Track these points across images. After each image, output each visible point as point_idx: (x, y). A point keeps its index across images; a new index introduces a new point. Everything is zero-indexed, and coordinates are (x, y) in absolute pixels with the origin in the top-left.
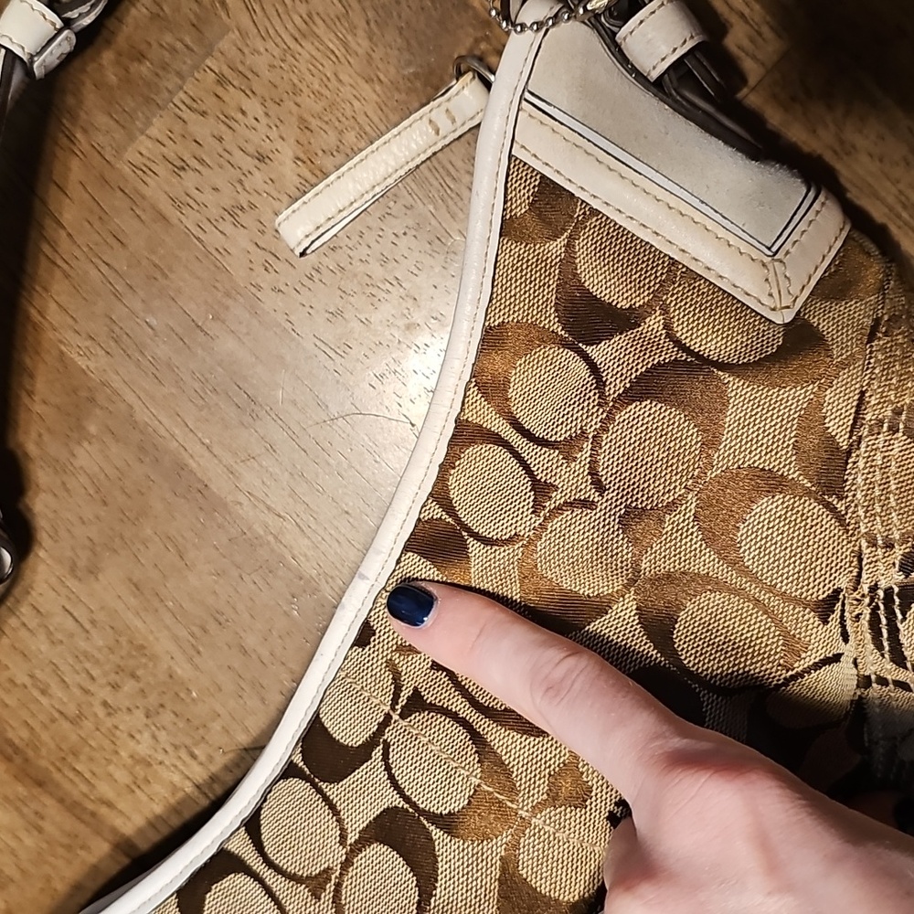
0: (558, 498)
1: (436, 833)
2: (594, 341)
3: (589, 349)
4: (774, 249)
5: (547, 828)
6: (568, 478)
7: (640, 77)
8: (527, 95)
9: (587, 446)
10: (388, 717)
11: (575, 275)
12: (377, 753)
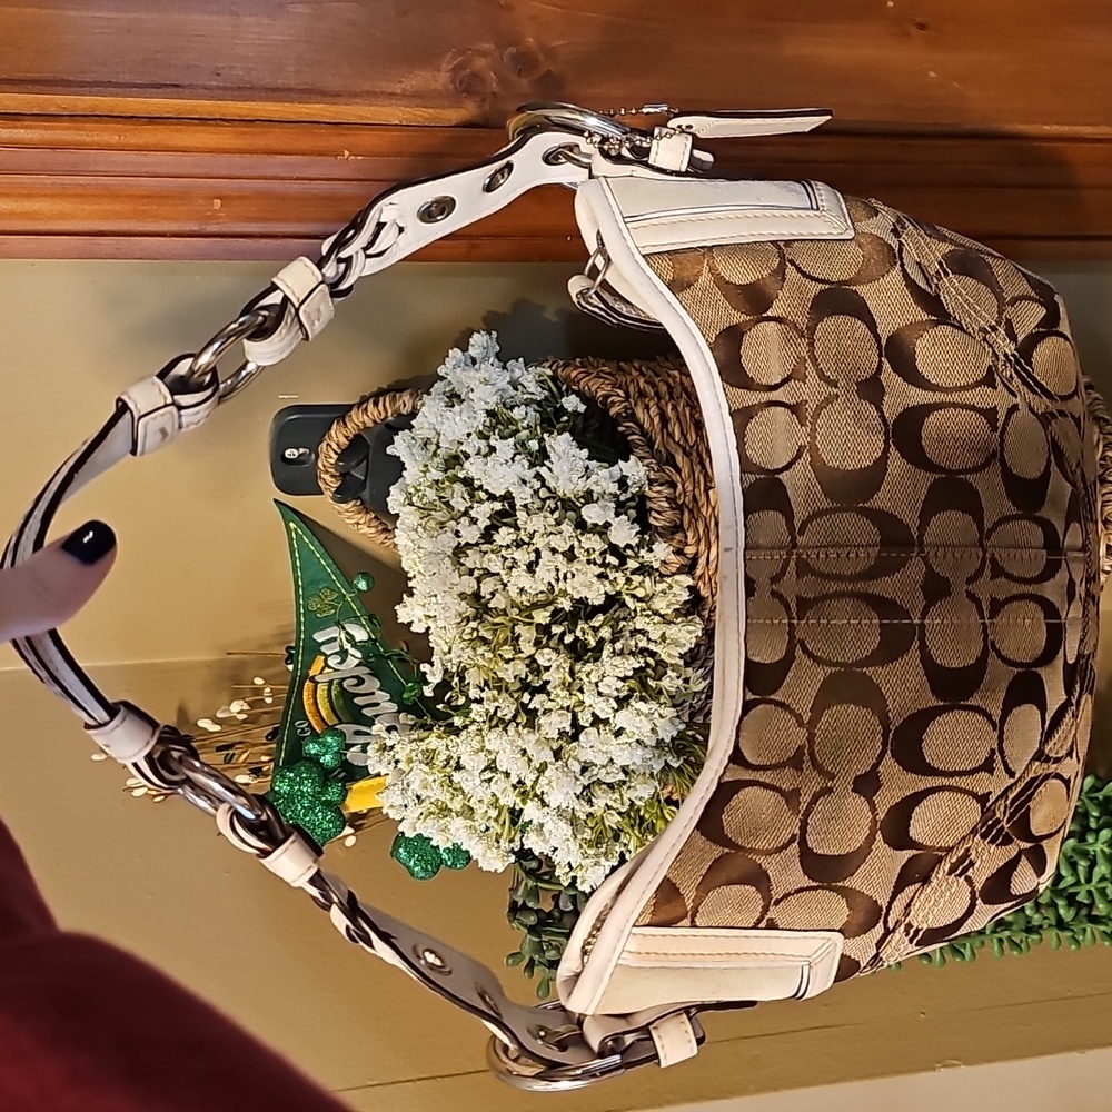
0: (811, 406)
1: (869, 671)
2: (769, 305)
3: (769, 313)
4: (815, 207)
5: (936, 622)
6: (809, 391)
7: (678, 174)
8: (626, 220)
9: (809, 364)
10: (790, 625)
11: (728, 283)
12: (798, 651)
